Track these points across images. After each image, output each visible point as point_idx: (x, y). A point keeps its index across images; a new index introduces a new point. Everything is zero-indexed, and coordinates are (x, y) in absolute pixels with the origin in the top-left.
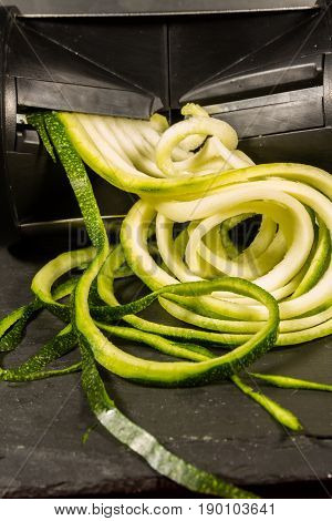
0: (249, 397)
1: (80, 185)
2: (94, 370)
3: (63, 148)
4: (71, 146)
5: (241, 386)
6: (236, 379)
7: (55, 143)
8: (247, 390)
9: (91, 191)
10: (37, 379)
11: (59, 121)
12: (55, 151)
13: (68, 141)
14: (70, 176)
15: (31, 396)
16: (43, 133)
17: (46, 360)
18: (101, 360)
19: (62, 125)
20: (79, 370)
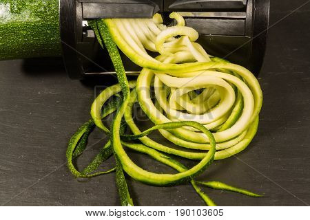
0: (199, 195)
1: (116, 59)
2: (122, 177)
3: (108, 40)
4: (112, 39)
5: (195, 187)
6: (193, 182)
7: (103, 37)
8: (198, 190)
9: (121, 64)
10: (93, 176)
11: (105, 25)
12: (103, 42)
13: (110, 37)
14: (111, 55)
15: (92, 189)
16: (97, 32)
17: (98, 163)
18: (126, 169)
19: (106, 27)
20: (115, 171)
